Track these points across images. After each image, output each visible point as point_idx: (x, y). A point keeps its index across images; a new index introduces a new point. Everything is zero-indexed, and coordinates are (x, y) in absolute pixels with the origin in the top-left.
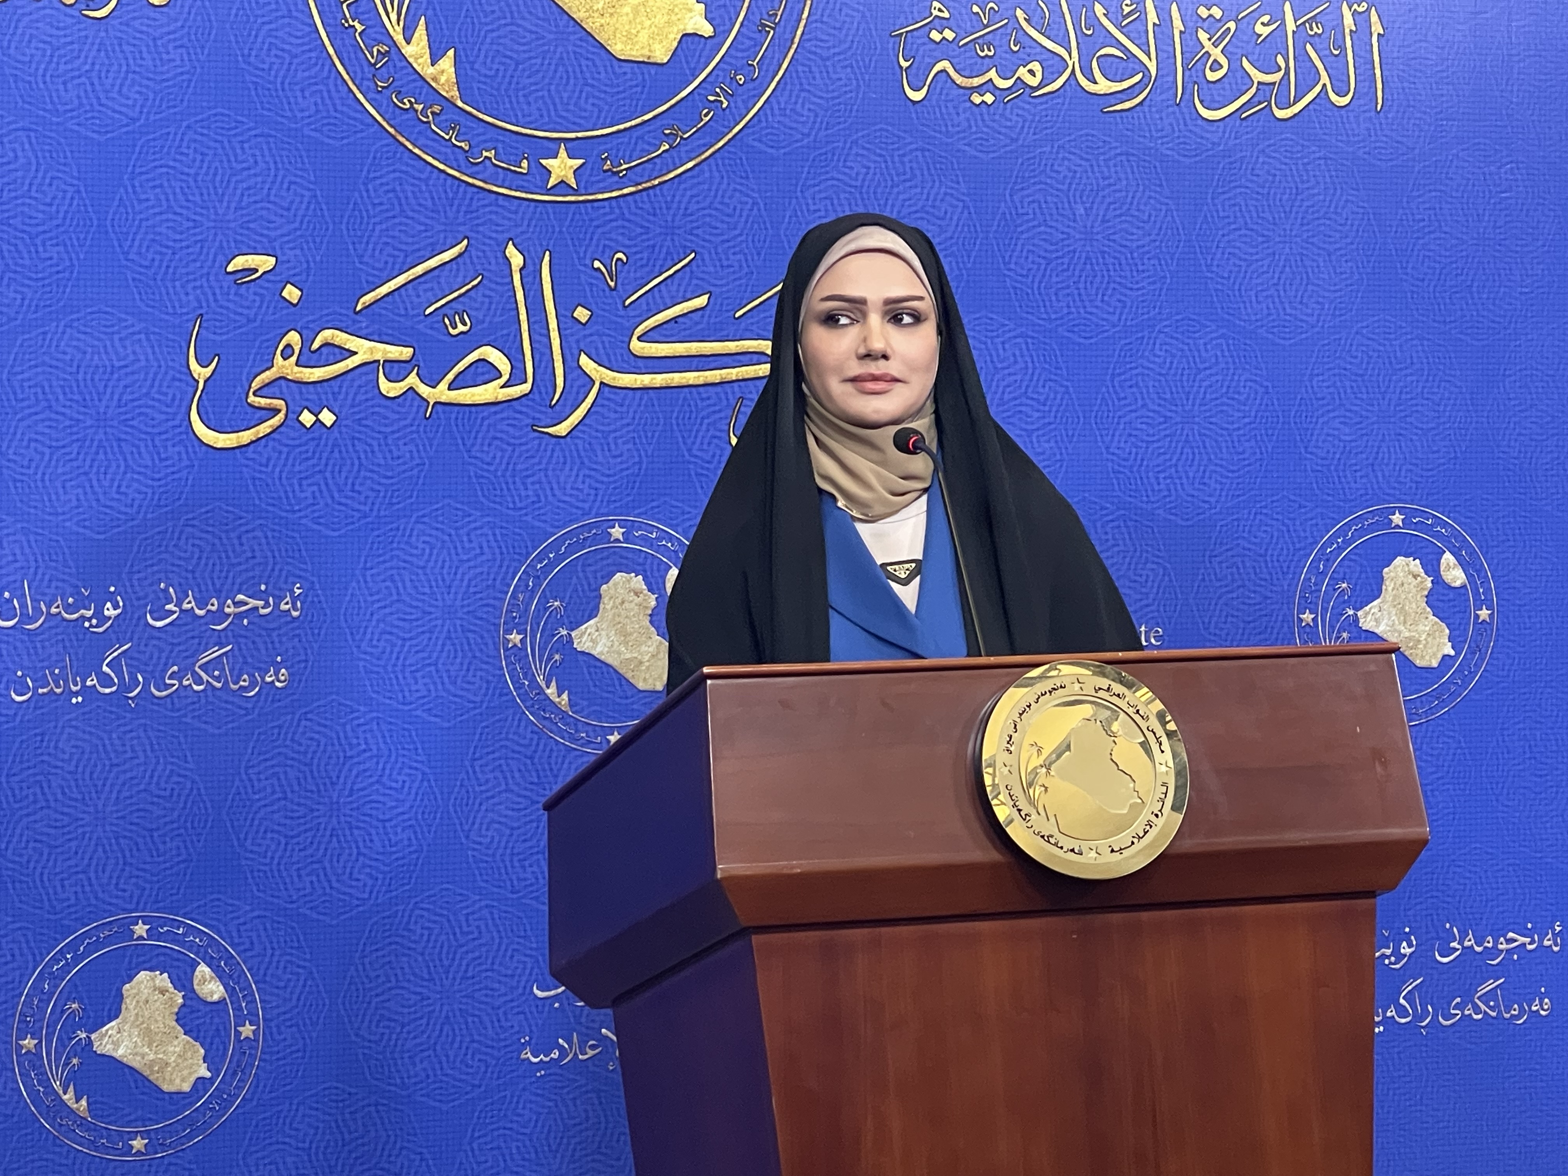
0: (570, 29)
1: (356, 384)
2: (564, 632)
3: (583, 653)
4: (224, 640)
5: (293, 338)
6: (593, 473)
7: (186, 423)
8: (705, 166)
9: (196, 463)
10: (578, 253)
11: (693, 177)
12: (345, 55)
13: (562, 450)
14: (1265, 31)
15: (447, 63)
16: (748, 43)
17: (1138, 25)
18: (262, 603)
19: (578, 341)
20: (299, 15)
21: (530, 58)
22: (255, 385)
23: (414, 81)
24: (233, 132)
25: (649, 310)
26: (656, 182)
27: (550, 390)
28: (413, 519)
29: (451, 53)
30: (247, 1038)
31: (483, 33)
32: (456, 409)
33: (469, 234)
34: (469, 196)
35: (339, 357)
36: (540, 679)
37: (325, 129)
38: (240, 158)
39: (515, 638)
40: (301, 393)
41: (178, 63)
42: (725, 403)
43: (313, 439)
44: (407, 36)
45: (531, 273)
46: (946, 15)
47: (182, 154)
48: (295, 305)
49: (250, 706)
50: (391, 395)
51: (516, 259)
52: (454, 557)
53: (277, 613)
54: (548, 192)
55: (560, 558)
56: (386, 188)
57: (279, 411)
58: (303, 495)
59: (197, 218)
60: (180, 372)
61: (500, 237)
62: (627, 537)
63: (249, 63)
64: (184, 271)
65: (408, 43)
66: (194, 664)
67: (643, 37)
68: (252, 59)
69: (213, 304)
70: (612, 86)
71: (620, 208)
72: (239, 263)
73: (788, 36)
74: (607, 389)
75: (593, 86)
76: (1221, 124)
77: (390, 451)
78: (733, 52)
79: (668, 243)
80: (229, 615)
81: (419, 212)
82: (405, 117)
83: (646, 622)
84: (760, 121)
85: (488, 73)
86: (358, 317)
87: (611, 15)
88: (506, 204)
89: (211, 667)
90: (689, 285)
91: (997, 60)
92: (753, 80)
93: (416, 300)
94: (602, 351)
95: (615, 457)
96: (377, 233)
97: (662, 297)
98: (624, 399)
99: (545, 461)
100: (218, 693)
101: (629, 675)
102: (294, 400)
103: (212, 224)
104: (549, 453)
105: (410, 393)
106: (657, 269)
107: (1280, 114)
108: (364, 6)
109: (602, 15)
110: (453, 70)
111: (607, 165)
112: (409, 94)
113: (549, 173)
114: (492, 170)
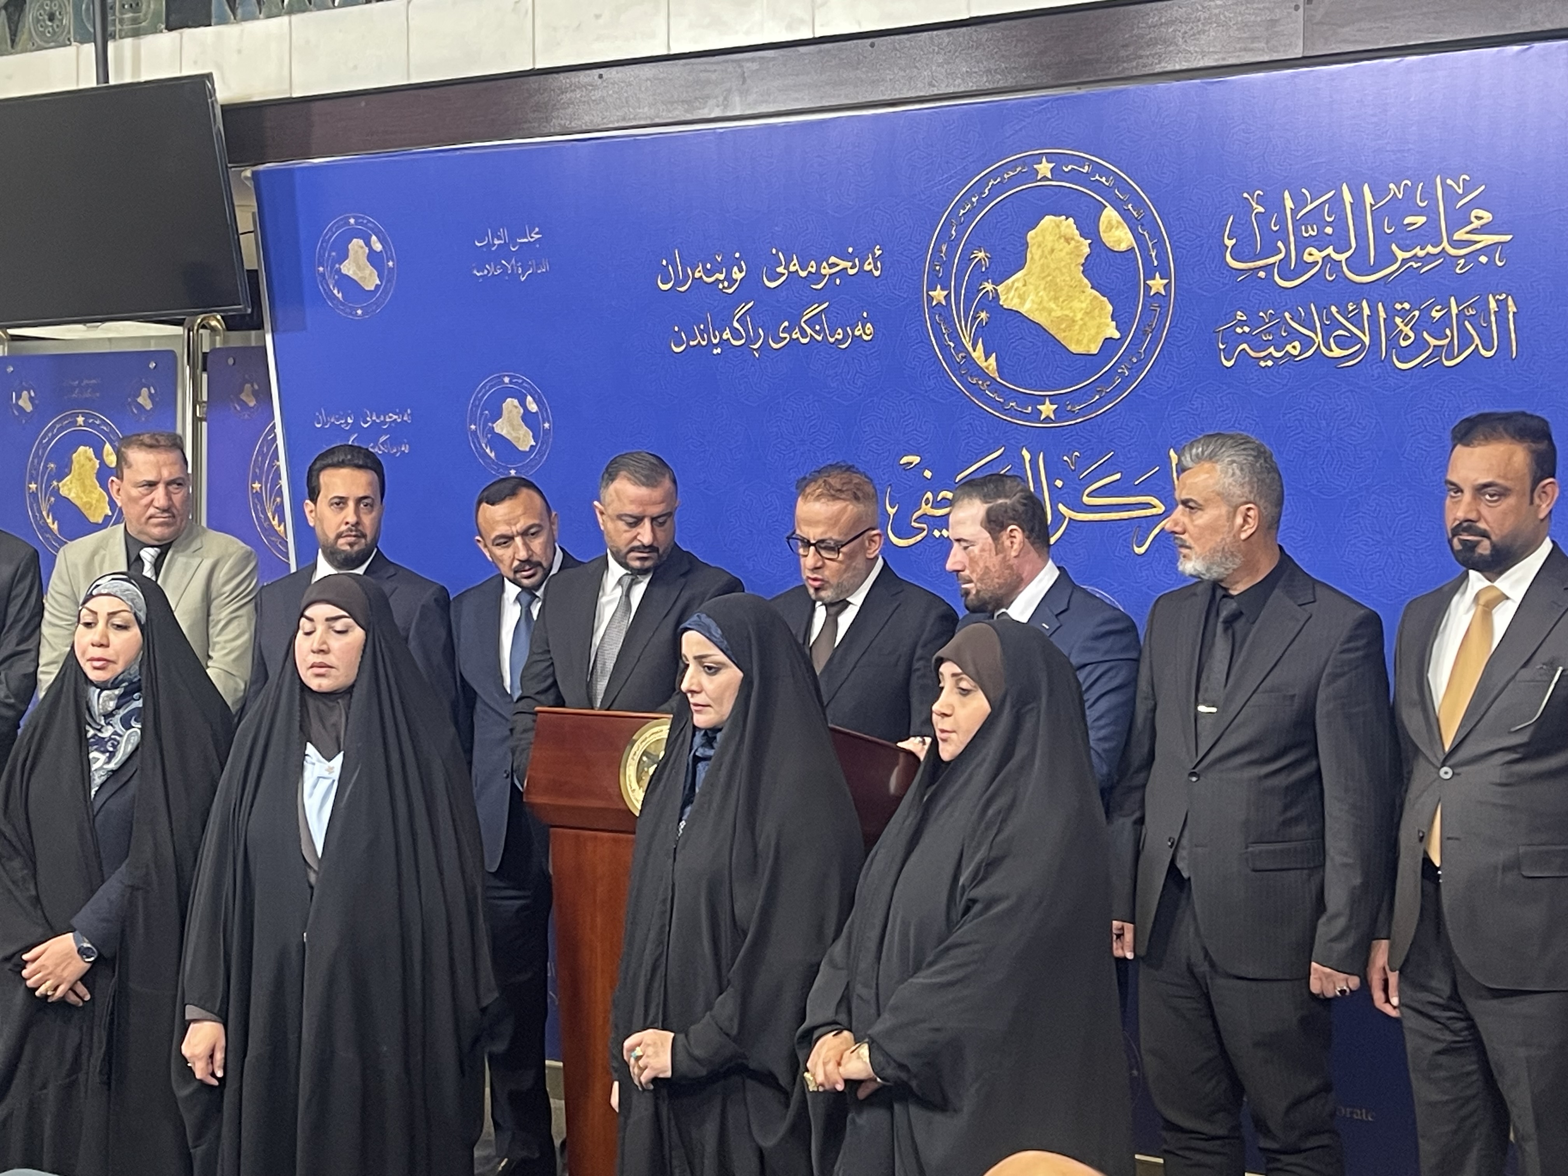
0: (1049, 339)
5: (929, 495)
8: (1117, 406)
10: (1056, 453)
11: (1111, 412)
12: (947, 359)
14: (1436, 315)
15: (992, 360)
16: (1139, 341)
17: (1358, 317)
19: (1057, 497)
22: (914, 517)
23: (978, 370)
25: (1091, 481)
26: (1093, 415)
29: (994, 355)
31: (1008, 345)
33: (1004, 444)
34: (1004, 425)
37: (940, 394)
40: (933, 521)
41: (877, 367)
42: (1130, 529)
43: (940, 543)
44: (974, 348)
45: (1034, 464)
46: (1245, 318)
47: (880, 409)
48: (929, 480)
51: (1027, 456)
54: (1042, 422)
57: (924, 530)
58: (936, 570)
61: (1019, 446)
63: (906, 366)
64: (883, 464)
65: (974, 350)
67: (1085, 341)
68: (907, 364)
69: (894, 479)
70: (1070, 367)
71: (1076, 429)
72: (904, 460)
73: (1159, 336)
74: (1072, 522)
75: (1061, 367)
76: (1410, 371)
78: (1131, 345)
79: (1100, 447)
81: (982, 434)
82: (975, 387)
84: (1145, 382)
85: (1012, 364)
87: (1069, 331)
88: (1021, 429)
90: (1110, 469)
91: (1273, 342)
92: (1141, 360)
94: (1069, 502)
95: (1077, 556)
96: (964, 445)
97: (1097, 475)
98: (1081, 526)
102: (931, 525)
103: (892, 442)
106: (1095, 460)
107: (1447, 363)
108: (955, 334)
109: (1065, 331)
110: (995, 364)
111: (1069, 408)
112: (976, 376)
113: (1041, 412)
114: (1014, 412)
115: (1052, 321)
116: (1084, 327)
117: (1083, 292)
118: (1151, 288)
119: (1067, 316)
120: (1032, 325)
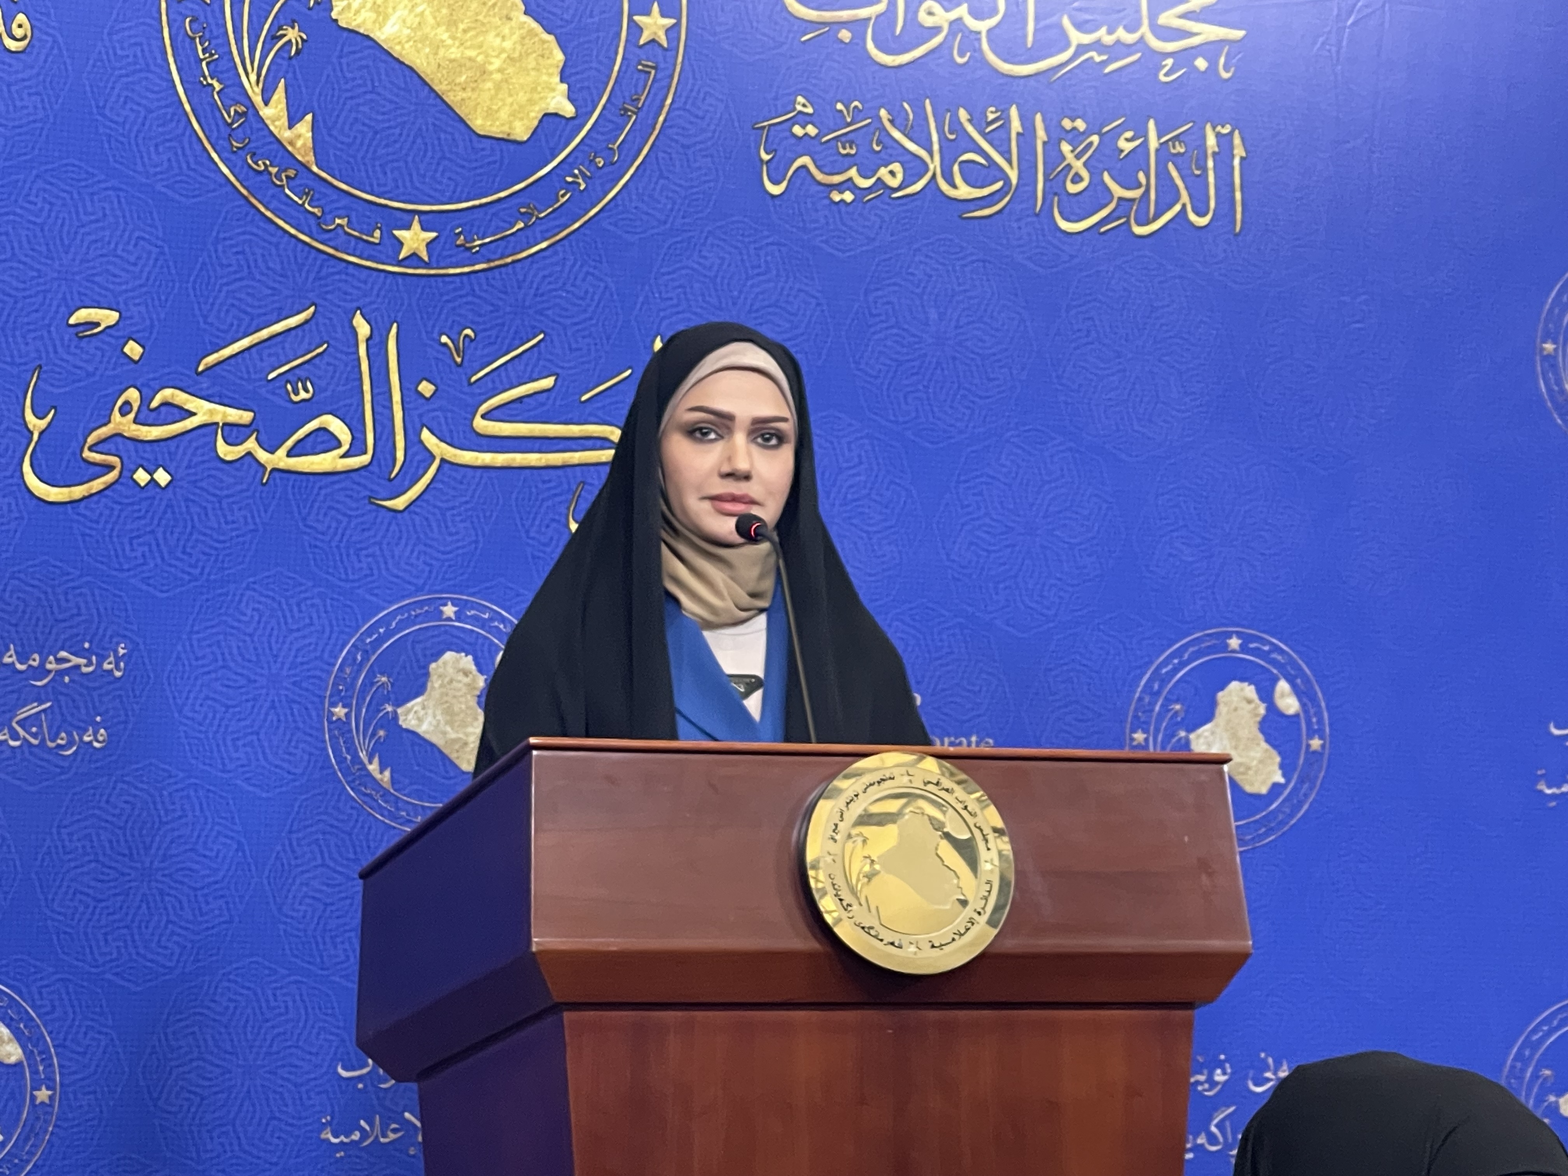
0: (431, 101)
1: (194, 444)
2: (389, 709)
3: (408, 731)
4: (43, 697)
5: (133, 395)
6: (429, 550)
7: (18, 474)
8: (558, 248)
9: (26, 516)
10: (425, 326)
11: (545, 258)
12: (202, 114)
13: (398, 525)
14: (1126, 146)
15: (304, 128)
16: (609, 129)
17: (1002, 134)
18: (83, 661)
19: (420, 416)
20: (158, 70)
21: (389, 128)
22: (91, 440)
23: (270, 143)
24: (83, 184)
25: (494, 389)
26: (509, 260)
27: (390, 463)
28: (244, 585)
29: (309, 117)
30: (42, 1103)
31: (341, 101)
32: (293, 477)
33: (317, 301)
34: (319, 262)
35: (177, 417)
36: (363, 755)
37: (177, 186)
38: (90, 209)
39: (340, 711)
40: (137, 451)
41: (31, 110)
42: (566, 486)
43: (147, 498)
44: (266, 96)
45: (377, 344)
46: (810, 110)
47: (30, 202)
48: (136, 362)
49: (66, 764)
50: (229, 458)
51: (363, 328)
52: (283, 627)
53: (99, 672)
54: (400, 263)
55: (389, 634)
56: (235, 250)
57: (113, 468)
58: (133, 555)
59: (43, 268)
60: (16, 423)
61: (349, 306)
62: (459, 616)
63: (104, 116)
64: (26, 320)
65: (266, 103)
66: (11, 719)
67: (503, 115)
68: (107, 112)
69: (52, 355)
70: (470, 161)
71: (471, 284)
72: (81, 315)
73: (650, 122)
74: (447, 466)
75: (450, 160)
76: (1079, 237)
77: (225, 516)
78: (594, 135)
79: (519, 322)
80: (49, 672)
81: (267, 275)
82: (260, 178)
83: (473, 702)
84: (617, 206)
85: (346, 140)
86: (199, 378)
87: (473, 90)
88: (356, 273)
89: (28, 722)
90: (535, 366)
91: (856, 159)
92: (613, 164)
93: (259, 363)
94: (444, 427)
95: (451, 534)
96: (223, 294)
97: (508, 377)
98: (464, 477)
99: (381, 534)
100: (33, 749)
101: (453, 756)
102: (129, 458)
103: (55, 275)
104: (384, 527)
105: (248, 459)
106: (505, 348)
107: (1139, 230)
108: (224, 65)
109: (464, 89)
110: (310, 134)
111: (461, 240)
112: (264, 157)
113: (401, 244)
114: (344, 237)
115: (439, 65)
116: (505, 86)
117: (509, 19)
118: (640, 30)
119: (470, 59)
120: (397, 66)
